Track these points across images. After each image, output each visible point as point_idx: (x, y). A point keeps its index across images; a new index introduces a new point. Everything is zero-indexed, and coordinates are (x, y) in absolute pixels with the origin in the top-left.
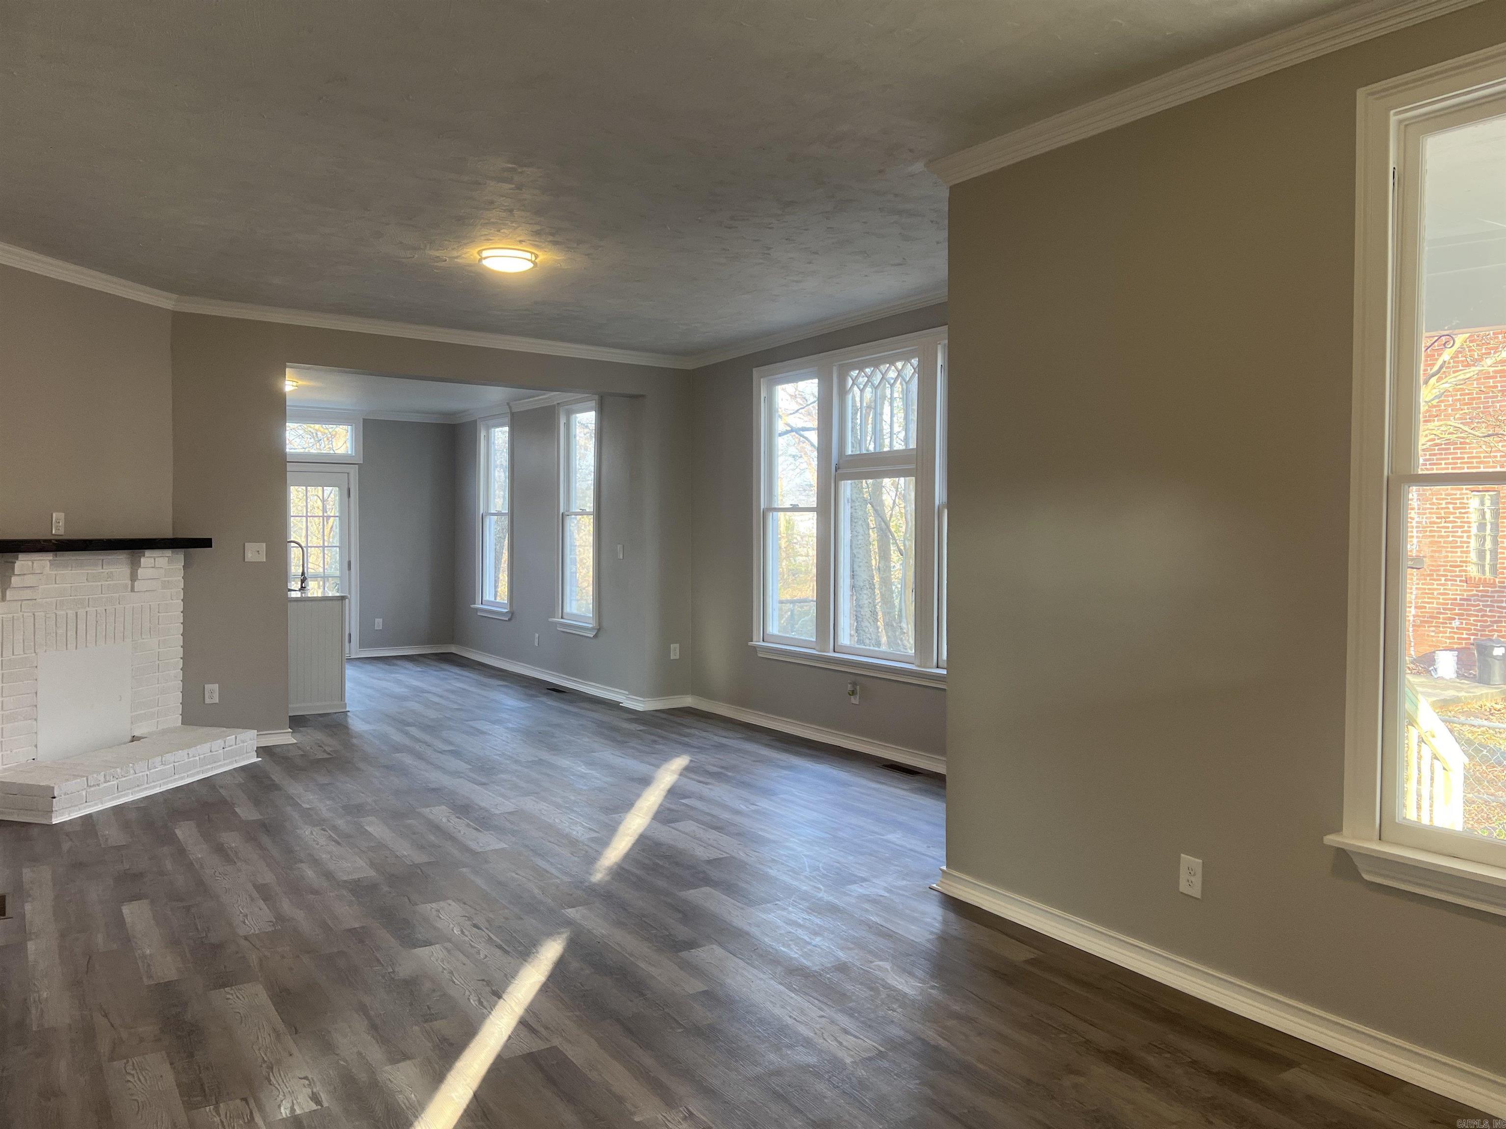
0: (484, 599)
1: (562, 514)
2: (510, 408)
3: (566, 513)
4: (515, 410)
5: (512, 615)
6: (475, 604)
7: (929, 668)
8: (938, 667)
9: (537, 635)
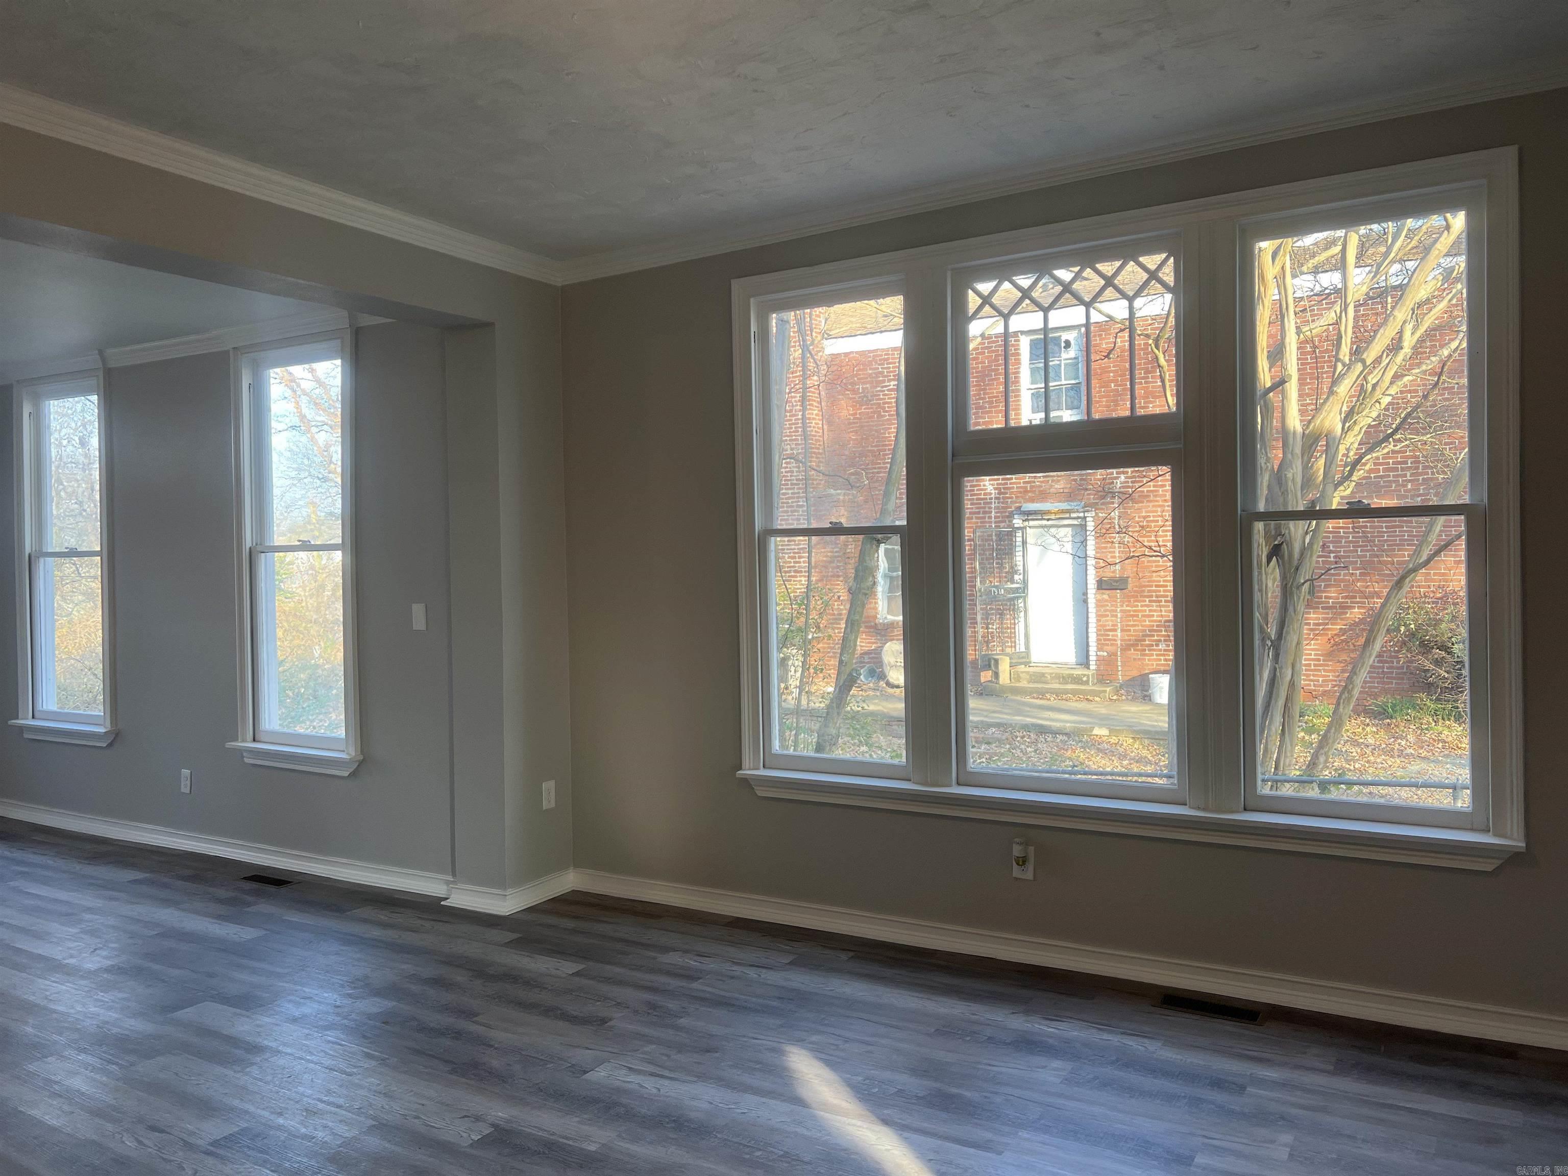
0: (39, 707)
1: (250, 548)
2: (104, 360)
3: (259, 548)
4: (112, 364)
5: (115, 737)
6: (17, 718)
7: (1232, 812)
8: (1245, 809)
9: (186, 772)
